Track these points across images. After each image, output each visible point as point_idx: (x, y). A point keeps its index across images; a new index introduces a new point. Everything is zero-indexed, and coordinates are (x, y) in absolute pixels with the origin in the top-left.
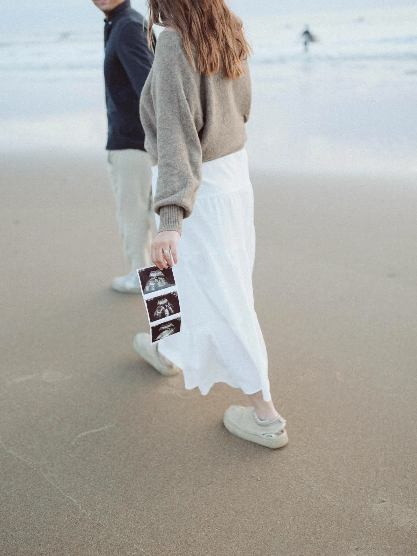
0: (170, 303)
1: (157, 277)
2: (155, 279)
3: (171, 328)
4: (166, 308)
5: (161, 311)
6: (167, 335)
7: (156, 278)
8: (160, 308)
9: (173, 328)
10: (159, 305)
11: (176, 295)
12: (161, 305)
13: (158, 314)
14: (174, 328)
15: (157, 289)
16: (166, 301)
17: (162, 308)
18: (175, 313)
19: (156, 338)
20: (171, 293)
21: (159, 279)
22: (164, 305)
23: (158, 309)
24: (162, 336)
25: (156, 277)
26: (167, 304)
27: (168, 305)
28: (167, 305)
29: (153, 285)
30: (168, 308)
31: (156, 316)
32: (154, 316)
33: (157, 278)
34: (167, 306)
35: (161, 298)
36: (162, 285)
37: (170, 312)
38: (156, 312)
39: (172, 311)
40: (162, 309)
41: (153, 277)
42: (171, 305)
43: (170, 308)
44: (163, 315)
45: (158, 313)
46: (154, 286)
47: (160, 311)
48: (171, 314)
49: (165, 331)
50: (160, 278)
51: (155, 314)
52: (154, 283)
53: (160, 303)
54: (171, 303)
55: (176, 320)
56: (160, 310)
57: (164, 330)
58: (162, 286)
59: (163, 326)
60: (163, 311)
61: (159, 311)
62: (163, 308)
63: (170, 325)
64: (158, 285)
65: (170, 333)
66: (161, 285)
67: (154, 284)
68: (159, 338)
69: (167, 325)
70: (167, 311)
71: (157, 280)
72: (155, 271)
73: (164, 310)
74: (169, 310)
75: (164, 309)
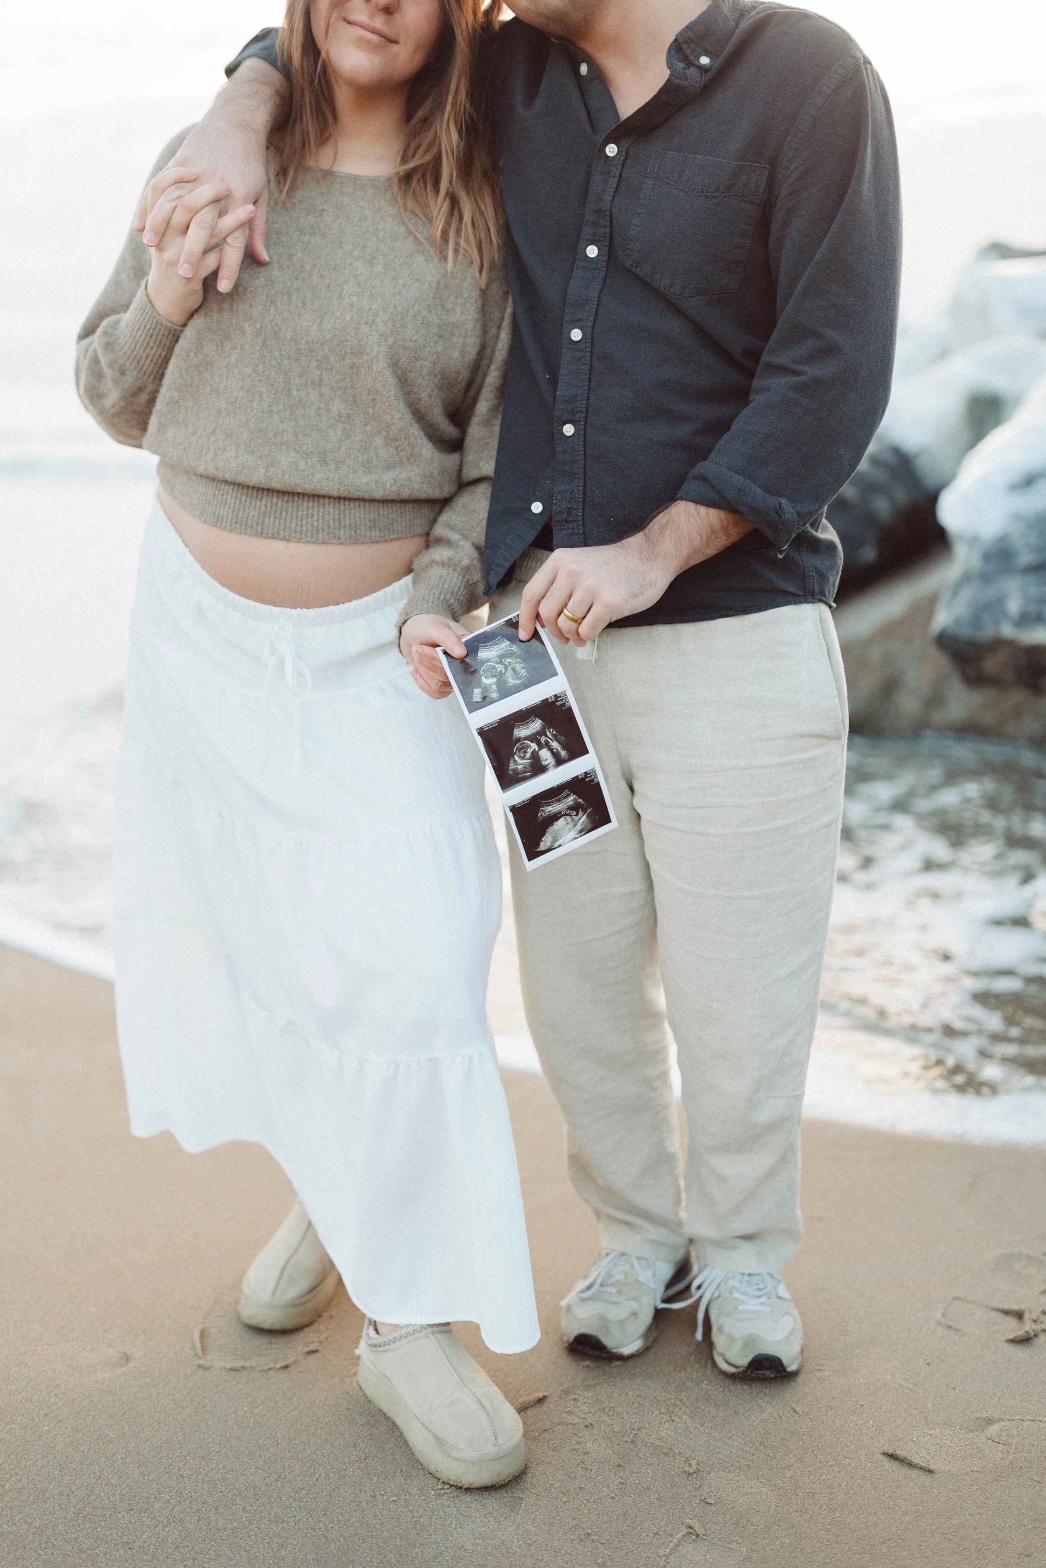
0: (551, 730)
1: (502, 657)
2: (497, 666)
3: (575, 808)
4: (541, 746)
5: (528, 755)
6: (573, 834)
7: (498, 663)
8: (523, 748)
9: (584, 811)
10: (519, 740)
11: (564, 705)
12: (526, 738)
13: (520, 767)
14: (589, 811)
15: (505, 692)
16: (536, 725)
17: (528, 747)
18: (573, 755)
19: (538, 845)
20: (547, 699)
21: (506, 663)
22: (533, 738)
23: (519, 752)
24: (555, 839)
25: (498, 657)
26: (542, 732)
27: (547, 736)
28: (543, 737)
29: (492, 684)
30: (547, 745)
31: (515, 770)
32: (511, 773)
33: (501, 662)
34: (543, 739)
35: (522, 717)
36: (520, 678)
37: (556, 755)
38: (515, 761)
39: (563, 753)
40: (530, 751)
41: (488, 661)
42: (554, 736)
43: (555, 745)
44: (538, 768)
45: (519, 763)
46: (494, 687)
47: (525, 756)
48: (559, 762)
49: (561, 822)
50: (508, 660)
51: (512, 766)
52: (494, 676)
53: (521, 732)
54: (555, 729)
55: (583, 779)
56: (525, 752)
57: (555, 817)
58: (518, 682)
59: (548, 805)
60: (535, 757)
61: (523, 758)
62: (534, 746)
63: (571, 800)
64: (506, 683)
65: (579, 827)
66: (515, 679)
67: (495, 680)
68: (548, 844)
69: (559, 800)
70: (545, 755)
71: (502, 667)
72: (492, 643)
73: (537, 753)
74: (551, 749)
75: (537, 749)
